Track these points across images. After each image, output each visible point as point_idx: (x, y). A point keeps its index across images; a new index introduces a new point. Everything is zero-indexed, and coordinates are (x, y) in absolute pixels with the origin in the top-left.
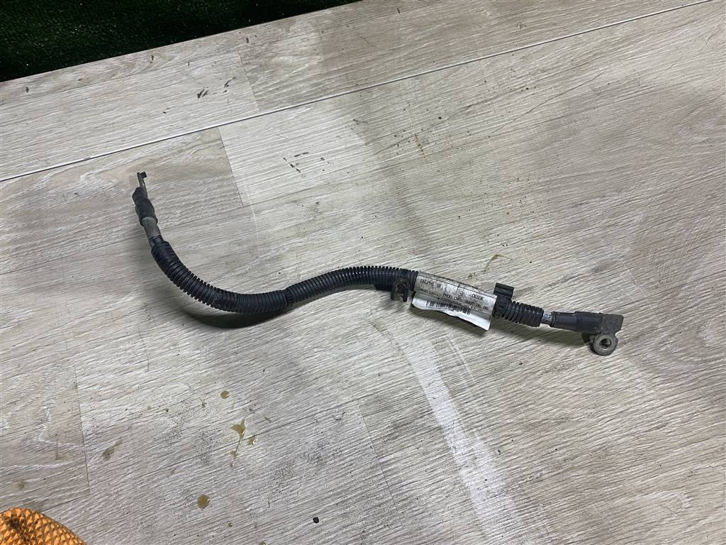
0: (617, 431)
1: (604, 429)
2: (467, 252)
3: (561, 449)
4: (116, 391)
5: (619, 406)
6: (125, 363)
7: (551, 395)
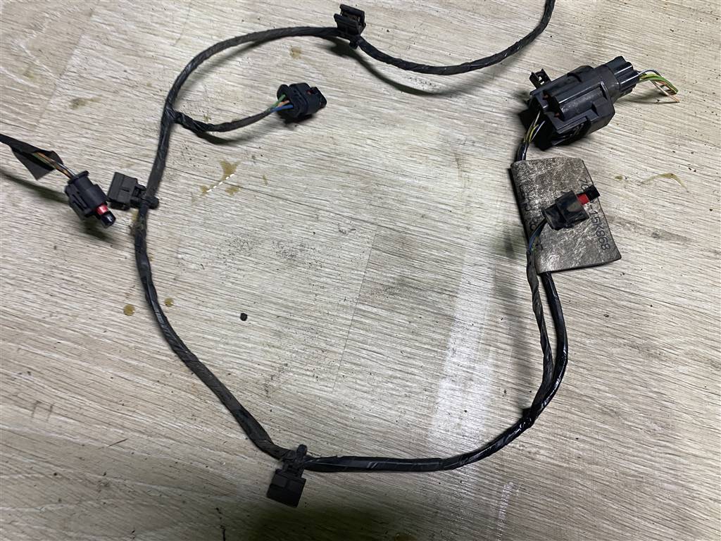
0: (672, 472)
1: (657, 459)
2: (636, 148)
3: (584, 441)
4: (128, 45)
5: (696, 446)
6: (157, 23)
7: (617, 376)
